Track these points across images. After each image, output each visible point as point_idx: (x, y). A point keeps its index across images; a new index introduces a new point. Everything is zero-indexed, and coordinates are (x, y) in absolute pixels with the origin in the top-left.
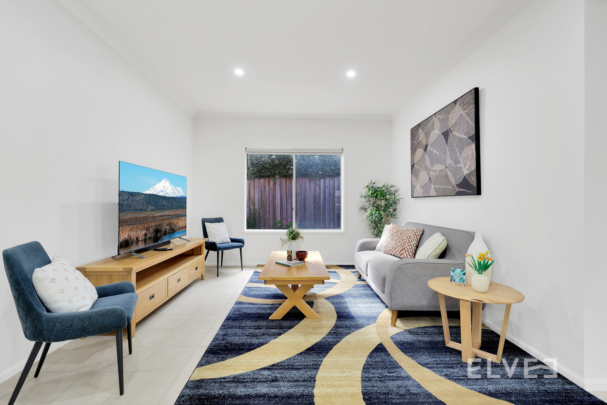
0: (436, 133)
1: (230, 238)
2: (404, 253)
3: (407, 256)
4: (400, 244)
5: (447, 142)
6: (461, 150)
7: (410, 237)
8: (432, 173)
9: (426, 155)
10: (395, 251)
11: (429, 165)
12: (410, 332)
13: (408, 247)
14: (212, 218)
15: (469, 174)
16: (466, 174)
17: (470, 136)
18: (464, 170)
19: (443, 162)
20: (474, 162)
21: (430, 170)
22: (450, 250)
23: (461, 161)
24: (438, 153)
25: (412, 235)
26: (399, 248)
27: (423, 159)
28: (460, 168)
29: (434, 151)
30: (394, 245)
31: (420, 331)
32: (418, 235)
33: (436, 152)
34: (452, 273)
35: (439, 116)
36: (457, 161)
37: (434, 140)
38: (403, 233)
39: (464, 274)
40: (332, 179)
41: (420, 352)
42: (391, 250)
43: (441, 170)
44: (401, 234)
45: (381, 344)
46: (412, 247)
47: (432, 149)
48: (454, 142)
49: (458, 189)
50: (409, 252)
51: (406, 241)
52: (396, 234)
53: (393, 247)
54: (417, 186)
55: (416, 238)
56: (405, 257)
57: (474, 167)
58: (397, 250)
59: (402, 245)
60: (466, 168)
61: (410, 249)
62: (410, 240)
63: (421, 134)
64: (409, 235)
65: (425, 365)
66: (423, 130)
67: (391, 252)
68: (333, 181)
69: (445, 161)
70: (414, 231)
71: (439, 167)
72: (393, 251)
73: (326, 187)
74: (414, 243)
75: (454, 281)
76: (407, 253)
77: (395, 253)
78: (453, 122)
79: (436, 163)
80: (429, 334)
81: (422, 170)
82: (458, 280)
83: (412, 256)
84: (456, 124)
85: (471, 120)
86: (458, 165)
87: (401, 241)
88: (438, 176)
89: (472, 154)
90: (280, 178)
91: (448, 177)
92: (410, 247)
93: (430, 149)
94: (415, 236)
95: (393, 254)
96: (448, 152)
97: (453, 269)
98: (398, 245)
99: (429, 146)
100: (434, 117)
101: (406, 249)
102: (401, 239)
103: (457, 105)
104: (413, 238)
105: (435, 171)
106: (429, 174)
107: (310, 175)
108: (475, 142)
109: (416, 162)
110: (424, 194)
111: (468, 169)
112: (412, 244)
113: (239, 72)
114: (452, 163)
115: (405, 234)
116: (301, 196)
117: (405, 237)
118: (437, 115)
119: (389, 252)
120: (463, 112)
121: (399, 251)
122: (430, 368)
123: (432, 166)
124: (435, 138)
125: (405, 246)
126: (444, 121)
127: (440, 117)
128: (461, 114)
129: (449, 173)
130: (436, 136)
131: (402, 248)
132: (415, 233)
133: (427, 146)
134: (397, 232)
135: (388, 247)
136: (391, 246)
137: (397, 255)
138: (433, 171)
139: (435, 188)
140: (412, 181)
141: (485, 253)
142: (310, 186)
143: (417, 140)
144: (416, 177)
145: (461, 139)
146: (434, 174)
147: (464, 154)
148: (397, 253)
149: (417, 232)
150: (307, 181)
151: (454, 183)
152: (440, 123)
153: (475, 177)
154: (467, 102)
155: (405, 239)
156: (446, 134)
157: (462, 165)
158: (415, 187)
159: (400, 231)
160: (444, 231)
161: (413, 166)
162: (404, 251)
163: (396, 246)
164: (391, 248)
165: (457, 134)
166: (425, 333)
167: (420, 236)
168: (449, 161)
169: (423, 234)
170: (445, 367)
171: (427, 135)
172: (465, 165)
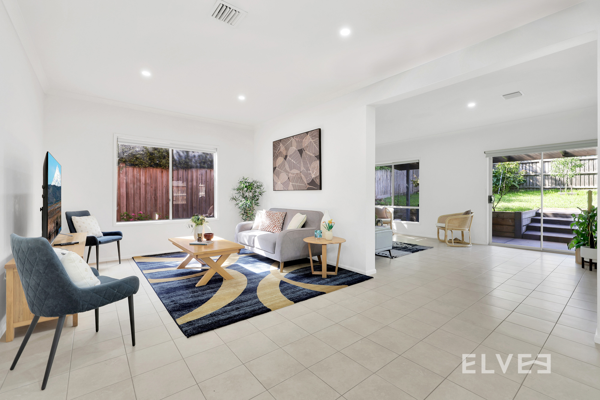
0: (293, 149)
1: (102, 233)
2: (276, 229)
3: (278, 231)
4: (273, 223)
5: (301, 156)
6: (311, 163)
7: (278, 218)
8: (290, 175)
9: (286, 163)
10: (269, 228)
11: (288, 169)
12: (292, 273)
13: (278, 225)
14: (77, 212)
15: (316, 178)
16: (314, 178)
17: (316, 155)
18: (313, 175)
19: (299, 169)
20: (318, 171)
21: (289, 173)
22: (307, 223)
23: (311, 170)
24: (295, 162)
25: (280, 216)
26: (272, 226)
27: (283, 165)
28: (310, 173)
29: (292, 160)
30: (269, 224)
31: (296, 271)
32: (283, 216)
33: (294, 161)
34: (315, 233)
35: (295, 139)
36: (308, 169)
37: (292, 153)
38: (273, 215)
39: (321, 233)
40: (186, 171)
41: (302, 279)
42: (267, 227)
43: (297, 174)
44: (272, 216)
45: (281, 281)
46: (280, 224)
47: (290, 159)
48: (306, 157)
49: (308, 186)
50: (279, 228)
51: (277, 221)
52: (269, 216)
53: (268, 225)
54: (278, 183)
55: (282, 218)
56: (276, 231)
57: (318, 174)
58: (270, 227)
59: (274, 223)
60: (314, 174)
61: (279, 225)
62: (279, 219)
63: (282, 148)
64: (278, 216)
65: (308, 283)
66: (284, 145)
67: (266, 229)
68: (187, 173)
69: (300, 168)
70: (281, 213)
71: (295, 171)
72: (268, 228)
73: (179, 178)
74: (281, 221)
75: (317, 237)
76: (278, 228)
77: (270, 229)
78: (306, 145)
79: (294, 169)
80: (302, 272)
81: (282, 172)
82: (318, 236)
83: (280, 230)
84: (308, 147)
85: (317, 146)
86: (309, 172)
87: (273, 221)
88: (295, 178)
89: (318, 166)
90: (126, 167)
91: (302, 178)
92: (279, 224)
93: (289, 159)
94: (282, 217)
95: (268, 231)
96: (302, 162)
97: (316, 231)
98: (271, 224)
99: (288, 156)
100: (292, 139)
101: (277, 226)
102: (273, 219)
103: (308, 135)
104: (281, 218)
105: (293, 174)
106: (288, 175)
107: (163, 165)
108: (319, 160)
109: (277, 166)
110: (284, 188)
111: (315, 175)
112: (280, 222)
113: (146, 74)
114: (305, 170)
115: (275, 216)
116: (152, 187)
117: (275, 218)
118: (294, 138)
119: (265, 229)
120: (312, 141)
121: (272, 227)
122: (311, 283)
123: (291, 170)
124: (293, 152)
125: (276, 224)
126: (299, 143)
127: (297, 140)
128: (311, 142)
129: (302, 176)
130: (294, 151)
131: (274, 226)
132: (282, 215)
133: (286, 157)
134: (270, 215)
135: (264, 226)
136: (266, 225)
137: (271, 230)
138: (291, 173)
139: (293, 185)
140: (274, 179)
141: (330, 220)
142: (162, 177)
143: (279, 151)
144: (277, 177)
145: (311, 156)
146: (292, 175)
147: (312, 166)
148: (271, 229)
149: (283, 214)
150: (158, 172)
151: (306, 182)
152: (297, 143)
153: (319, 180)
154: (314, 135)
155: (275, 219)
156: (301, 151)
157: (311, 172)
158: (276, 183)
159: (272, 214)
160: (302, 212)
161: (274, 169)
162: (275, 227)
163: (270, 224)
164: (267, 226)
165: (308, 153)
166: (300, 272)
167: (284, 217)
168: (303, 168)
169: (286, 215)
170: (317, 282)
171: (287, 149)
172: (313, 172)
